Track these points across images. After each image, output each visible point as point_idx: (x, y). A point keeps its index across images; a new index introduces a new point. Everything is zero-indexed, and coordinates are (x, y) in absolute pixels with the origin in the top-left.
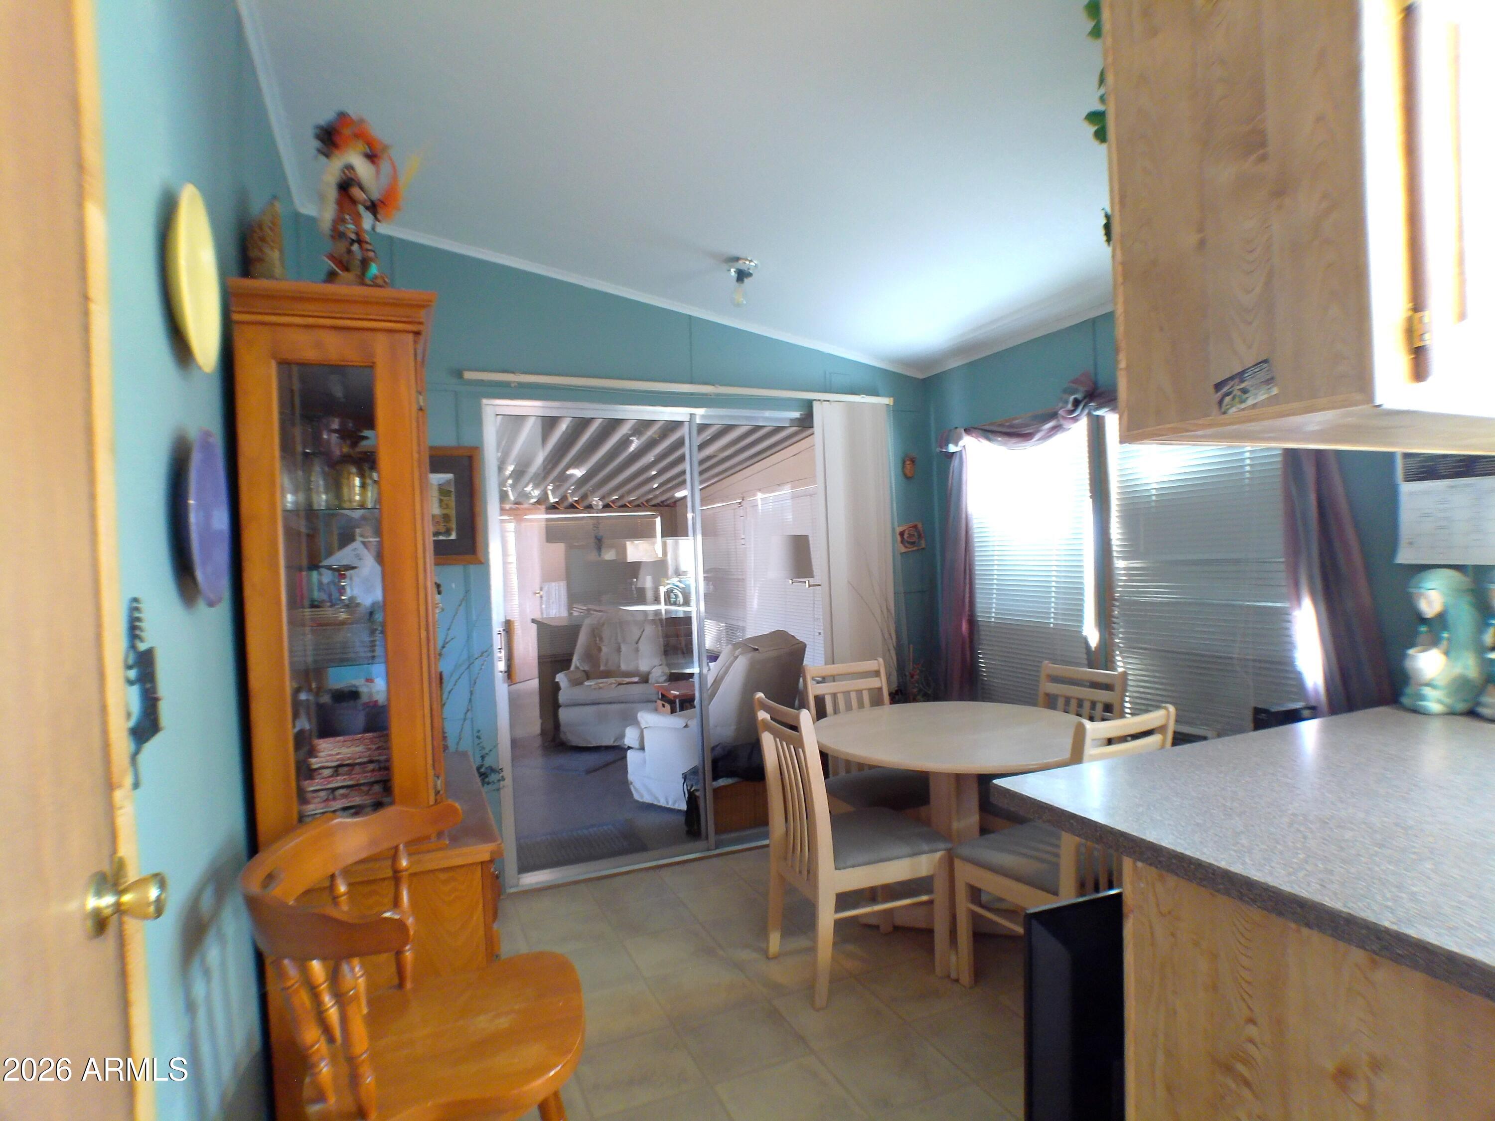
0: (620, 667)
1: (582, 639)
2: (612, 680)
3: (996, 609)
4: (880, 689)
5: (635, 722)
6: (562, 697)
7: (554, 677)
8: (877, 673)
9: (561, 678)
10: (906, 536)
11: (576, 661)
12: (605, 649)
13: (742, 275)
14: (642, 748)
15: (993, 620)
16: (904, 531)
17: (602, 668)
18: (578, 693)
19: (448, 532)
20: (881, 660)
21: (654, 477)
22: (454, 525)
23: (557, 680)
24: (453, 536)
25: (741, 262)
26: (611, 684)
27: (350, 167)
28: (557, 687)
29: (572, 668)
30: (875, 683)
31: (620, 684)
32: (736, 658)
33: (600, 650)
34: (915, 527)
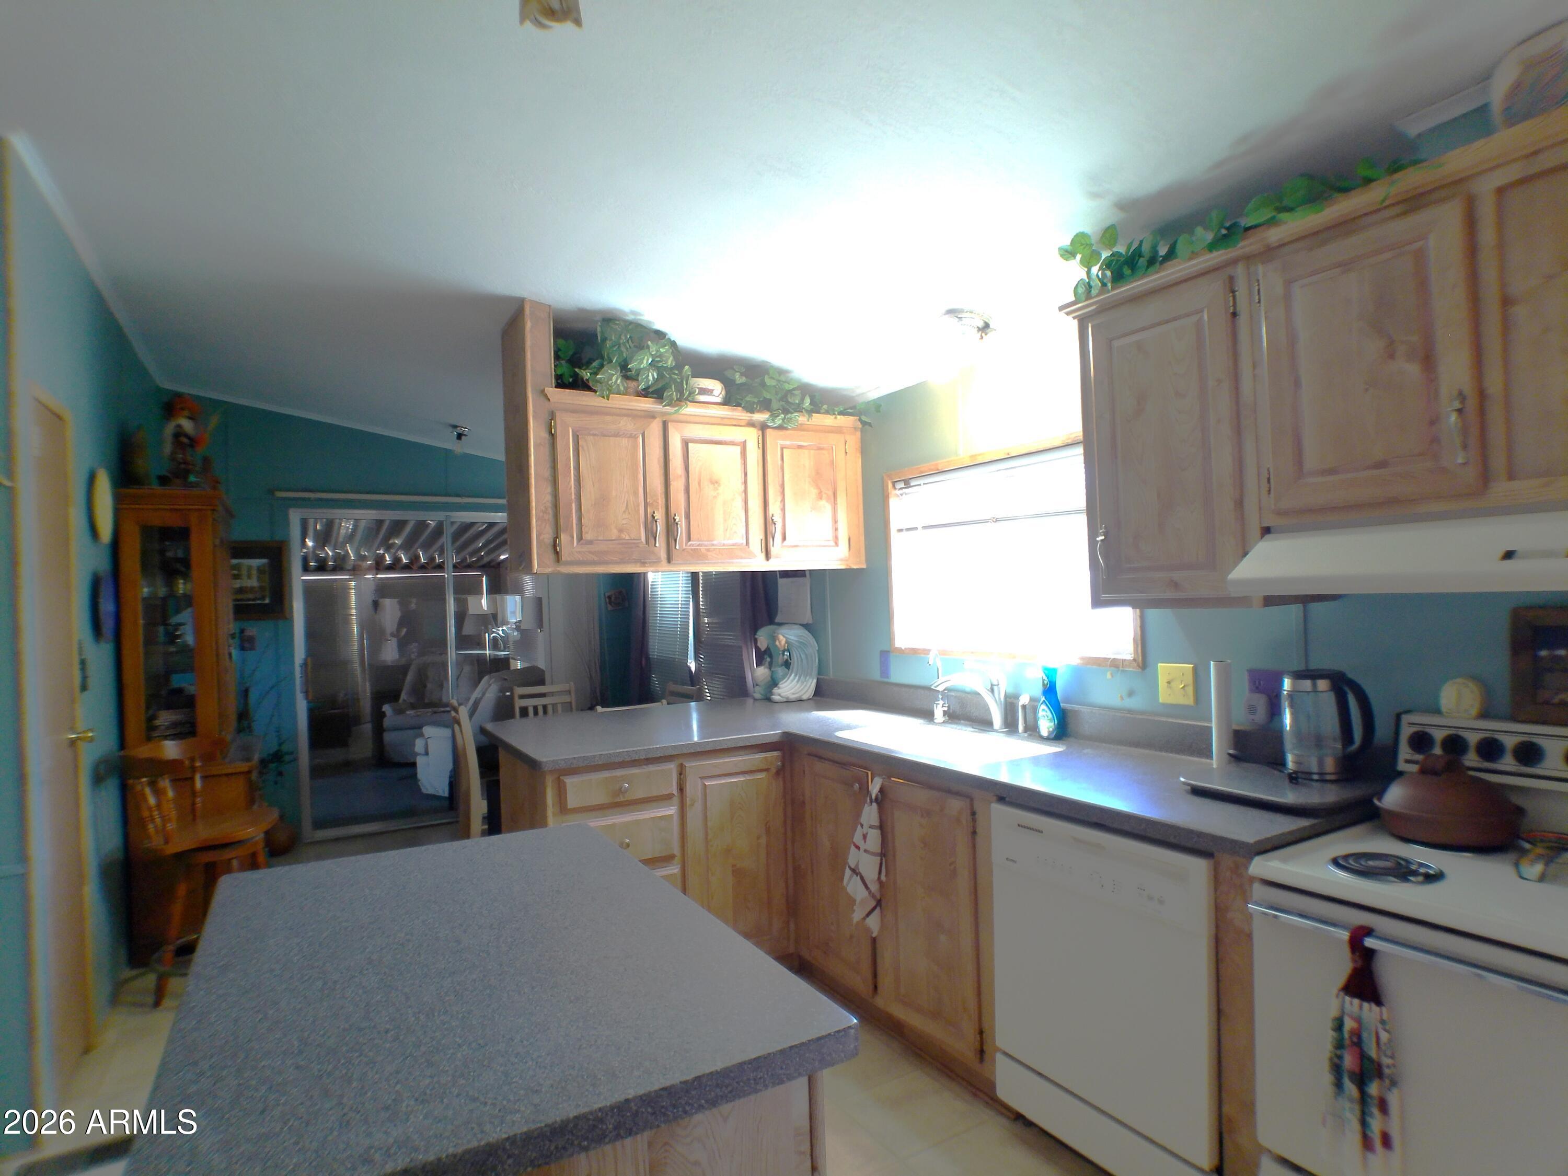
0: (442, 700)
1: (410, 677)
2: (430, 710)
3: (658, 649)
4: (570, 703)
5: (422, 735)
6: (387, 722)
7: (381, 708)
8: (569, 692)
9: (387, 708)
10: (613, 599)
11: (403, 696)
12: (429, 686)
13: (459, 436)
14: (427, 753)
15: (656, 657)
16: (611, 595)
17: (426, 701)
18: (399, 720)
19: (263, 598)
20: (572, 683)
21: (481, 549)
22: (267, 593)
23: (383, 710)
24: (267, 601)
25: (459, 428)
26: (428, 712)
27: (179, 426)
28: (383, 715)
29: (401, 701)
30: (566, 699)
31: (435, 713)
32: (490, 685)
33: (425, 686)
34: (620, 592)
